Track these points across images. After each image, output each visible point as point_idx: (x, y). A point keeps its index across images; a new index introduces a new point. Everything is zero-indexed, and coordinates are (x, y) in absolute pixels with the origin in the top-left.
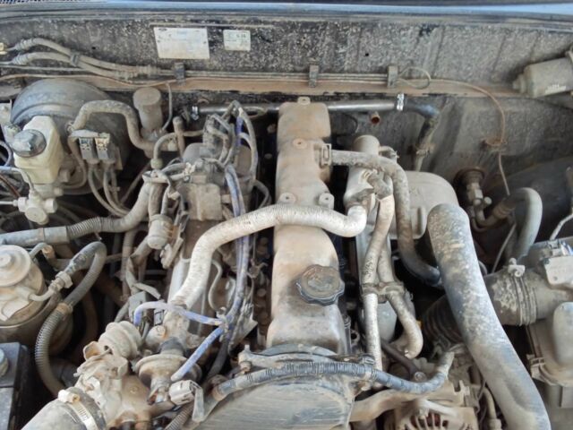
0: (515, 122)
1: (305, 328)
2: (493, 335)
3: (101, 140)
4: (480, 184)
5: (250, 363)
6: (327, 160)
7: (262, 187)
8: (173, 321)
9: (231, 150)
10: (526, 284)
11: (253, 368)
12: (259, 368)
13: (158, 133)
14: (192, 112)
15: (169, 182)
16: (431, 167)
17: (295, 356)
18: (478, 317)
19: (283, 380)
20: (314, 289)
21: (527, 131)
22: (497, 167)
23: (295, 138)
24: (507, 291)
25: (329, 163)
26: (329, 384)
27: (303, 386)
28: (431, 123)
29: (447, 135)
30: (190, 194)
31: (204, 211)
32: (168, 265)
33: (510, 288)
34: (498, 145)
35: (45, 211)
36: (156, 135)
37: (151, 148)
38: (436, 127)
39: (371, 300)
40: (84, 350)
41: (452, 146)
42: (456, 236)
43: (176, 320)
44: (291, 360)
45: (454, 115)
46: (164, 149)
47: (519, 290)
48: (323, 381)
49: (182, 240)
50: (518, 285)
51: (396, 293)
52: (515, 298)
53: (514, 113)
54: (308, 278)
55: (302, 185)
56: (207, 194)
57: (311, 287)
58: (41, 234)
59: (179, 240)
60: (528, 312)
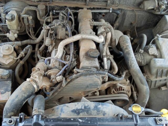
0: (140, 17)
1: (90, 63)
2: (136, 66)
3: (30, 18)
4: (130, 34)
5: (77, 71)
6: (93, 24)
7: (75, 31)
8: (55, 63)
9: (67, 21)
10: (144, 55)
11: (78, 72)
12: (79, 72)
13: (44, 17)
14: (53, 12)
15: (50, 29)
16: (118, 29)
17: (88, 69)
18: (132, 62)
19: (86, 75)
20: (92, 54)
21: (142, 20)
22: (134, 30)
23: (84, 18)
24: (139, 57)
25: (93, 25)
26: (97, 76)
27: (90, 76)
28: (118, 16)
29: (122, 21)
30: (57, 31)
31: (61, 36)
32: (50, 51)
33: (140, 56)
34: (135, 23)
35: (15, 37)
36: (44, 18)
37: (43, 21)
38: (120, 17)
39: (105, 59)
40: (32, 69)
41: (123, 24)
42: (127, 42)
43: (56, 62)
44: (87, 71)
45: (124, 15)
46: (47, 21)
47: (142, 56)
48: (95, 75)
49: (55, 44)
50: (142, 55)
51: (111, 57)
52: (141, 58)
53: (139, 15)
54: (90, 51)
55: (87, 30)
56: (62, 31)
57: (91, 54)
58: (14, 43)
59: (54, 44)
60: (144, 62)
